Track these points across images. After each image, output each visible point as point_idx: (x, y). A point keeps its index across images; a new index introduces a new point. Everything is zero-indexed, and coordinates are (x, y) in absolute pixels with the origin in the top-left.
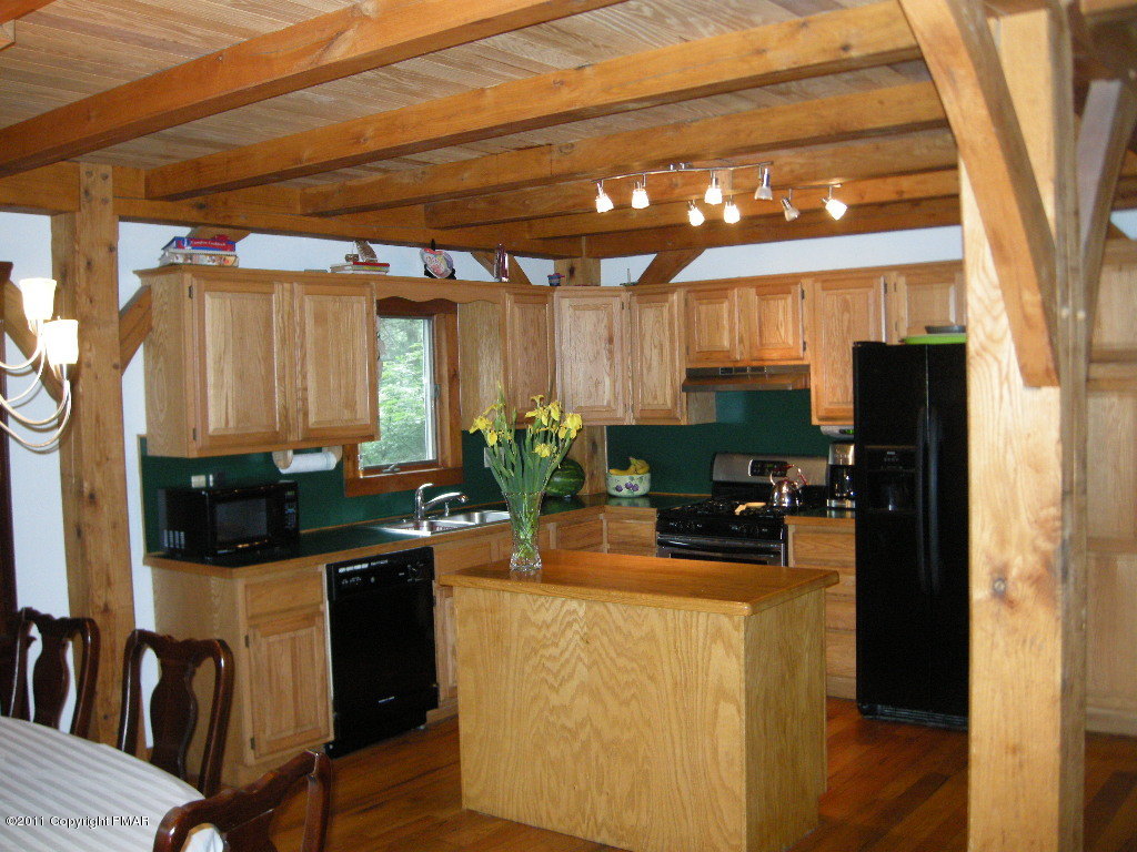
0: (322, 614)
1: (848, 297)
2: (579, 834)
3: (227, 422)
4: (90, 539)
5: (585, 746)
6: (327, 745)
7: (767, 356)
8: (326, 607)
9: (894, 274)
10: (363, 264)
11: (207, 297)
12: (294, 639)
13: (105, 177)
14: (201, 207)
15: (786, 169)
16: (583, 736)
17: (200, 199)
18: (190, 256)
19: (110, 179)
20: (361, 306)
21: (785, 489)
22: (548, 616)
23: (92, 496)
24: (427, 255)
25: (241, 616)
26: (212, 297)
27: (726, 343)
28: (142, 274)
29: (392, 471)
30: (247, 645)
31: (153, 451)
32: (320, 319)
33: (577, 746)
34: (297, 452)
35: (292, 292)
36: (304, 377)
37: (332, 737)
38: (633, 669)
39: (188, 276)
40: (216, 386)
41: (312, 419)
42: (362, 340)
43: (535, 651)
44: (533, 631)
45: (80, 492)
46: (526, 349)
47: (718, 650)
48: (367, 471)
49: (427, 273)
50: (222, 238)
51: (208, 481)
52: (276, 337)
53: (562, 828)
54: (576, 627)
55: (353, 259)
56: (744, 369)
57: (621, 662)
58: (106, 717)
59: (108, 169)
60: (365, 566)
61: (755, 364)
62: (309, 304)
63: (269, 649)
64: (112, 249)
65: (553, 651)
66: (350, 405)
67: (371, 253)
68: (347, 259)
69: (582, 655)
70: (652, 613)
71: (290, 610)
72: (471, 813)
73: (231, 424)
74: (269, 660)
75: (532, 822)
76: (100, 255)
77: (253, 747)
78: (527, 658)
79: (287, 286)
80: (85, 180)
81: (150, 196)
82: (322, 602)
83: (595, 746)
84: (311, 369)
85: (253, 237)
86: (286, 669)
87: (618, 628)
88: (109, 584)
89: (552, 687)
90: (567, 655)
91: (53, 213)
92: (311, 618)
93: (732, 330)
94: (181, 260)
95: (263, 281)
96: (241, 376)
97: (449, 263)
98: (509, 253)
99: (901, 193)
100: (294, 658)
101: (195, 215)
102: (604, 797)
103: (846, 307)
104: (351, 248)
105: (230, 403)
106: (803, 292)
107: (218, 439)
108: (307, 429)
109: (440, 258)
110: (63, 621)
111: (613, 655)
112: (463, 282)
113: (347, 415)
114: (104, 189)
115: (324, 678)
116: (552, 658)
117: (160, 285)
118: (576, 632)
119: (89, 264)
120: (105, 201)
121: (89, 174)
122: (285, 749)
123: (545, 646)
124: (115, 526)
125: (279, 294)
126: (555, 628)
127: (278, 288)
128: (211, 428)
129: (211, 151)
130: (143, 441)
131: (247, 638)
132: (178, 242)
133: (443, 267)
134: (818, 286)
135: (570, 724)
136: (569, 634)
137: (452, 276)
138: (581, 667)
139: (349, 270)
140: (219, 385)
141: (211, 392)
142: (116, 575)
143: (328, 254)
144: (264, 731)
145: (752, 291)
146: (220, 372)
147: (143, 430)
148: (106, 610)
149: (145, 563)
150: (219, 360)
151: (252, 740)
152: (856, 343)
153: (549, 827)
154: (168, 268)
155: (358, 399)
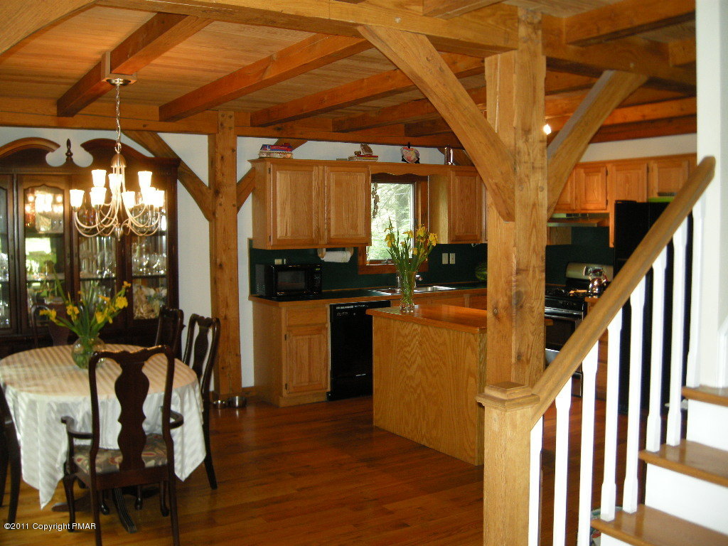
0: (327, 329)
1: (629, 175)
2: (415, 440)
3: (286, 234)
4: (219, 285)
5: (419, 396)
6: (328, 393)
7: (588, 208)
8: (329, 325)
9: (652, 162)
10: (362, 156)
11: (278, 173)
12: (310, 339)
13: (231, 117)
14: (279, 129)
15: (560, 106)
16: (418, 392)
17: (278, 126)
18: (269, 154)
19: (233, 119)
20: (361, 178)
21: (596, 283)
22: (406, 331)
23: (221, 265)
24: (405, 151)
25: (283, 326)
26: (280, 173)
27: (569, 200)
28: (252, 161)
29: (387, 263)
30: (286, 339)
31: (255, 247)
32: (338, 183)
33: (416, 396)
34: (328, 250)
35: (324, 170)
36: (329, 212)
37: (329, 390)
38: (437, 359)
39: (268, 163)
40: (281, 215)
41: (333, 233)
42: (362, 194)
43: (402, 348)
44: (400, 339)
45: (216, 263)
46: (462, 200)
47: (469, 351)
48: (372, 262)
49: (403, 160)
50: (286, 145)
51: (283, 262)
52: (314, 194)
53: (409, 437)
54: (417, 337)
55: (358, 154)
56: (576, 215)
57: (433, 355)
58: (223, 368)
59: (232, 113)
60: (352, 307)
61: (583, 212)
62: (333, 176)
63: (296, 342)
64: (234, 150)
65: (409, 349)
66: (354, 227)
67: (370, 150)
68: (355, 153)
69: (419, 351)
70: (445, 331)
71: (308, 325)
72: (376, 427)
73: (289, 234)
74: (297, 348)
75: (398, 433)
76: (228, 153)
77: (286, 388)
78: (399, 352)
79: (321, 168)
80: (221, 119)
81: (253, 125)
82: (326, 323)
83: (423, 396)
84: (333, 208)
85: (309, 142)
86: (305, 354)
87: (432, 338)
88: (227, 305)
89: (407, 366)
90: (414, 351)
91: (209, 134)
92: (320, 329)
93: (572, 193)
94: (265, 156)
95: (308, 165)
96: (294, 212)
97: (417, 155)
98: (452, 148)
99: (644, 116)
100: (310, 348)
101: (275, 133)
102: (425, 422)
103: (627, 180)
104: (357, 147)
105: (288, 225)
106: (607, 172)
107: (282, 241)
108: (329, 238)
109: (412, 153)
110: (208, 319)
111: (430, 351)
112: (423, 165)
113: (352, 232)
114: (230, 123)
115: (326, 360)
116: (409, 352)
117: (259, 167)
118: (417, 340)
119: (222, 157)
120: (230, 128)
121: (223, 116)
122: (304, 391)
123: (405, 346)
124: (231, 280)
125: (316, 171)
126: (409, 338)
127: (315, 168)
128: (278, 236)
129: (272, 105)
130: (251, 241)
131: (286, 336)
132: (264, 147)
133: (413, 157)
134: (614, 168)
135: (414, 385)
136: (415, 340)
137: (418, 162)
138: (419, 358)
139: (357, 160)
140: (283, 215)
141: (278, 219)
142: (231, 302)
143: (346, 150)
144: (292, 381)
145: (582, 171)
146: (283, 209)
147: (251, 236)
148: (226, 318)
149: (250, 299)
150: (284, 203)
151: (286, 385)
152: (617, 201)
153: (404, 436)
154: (261, 159)
155: (359, 224)
